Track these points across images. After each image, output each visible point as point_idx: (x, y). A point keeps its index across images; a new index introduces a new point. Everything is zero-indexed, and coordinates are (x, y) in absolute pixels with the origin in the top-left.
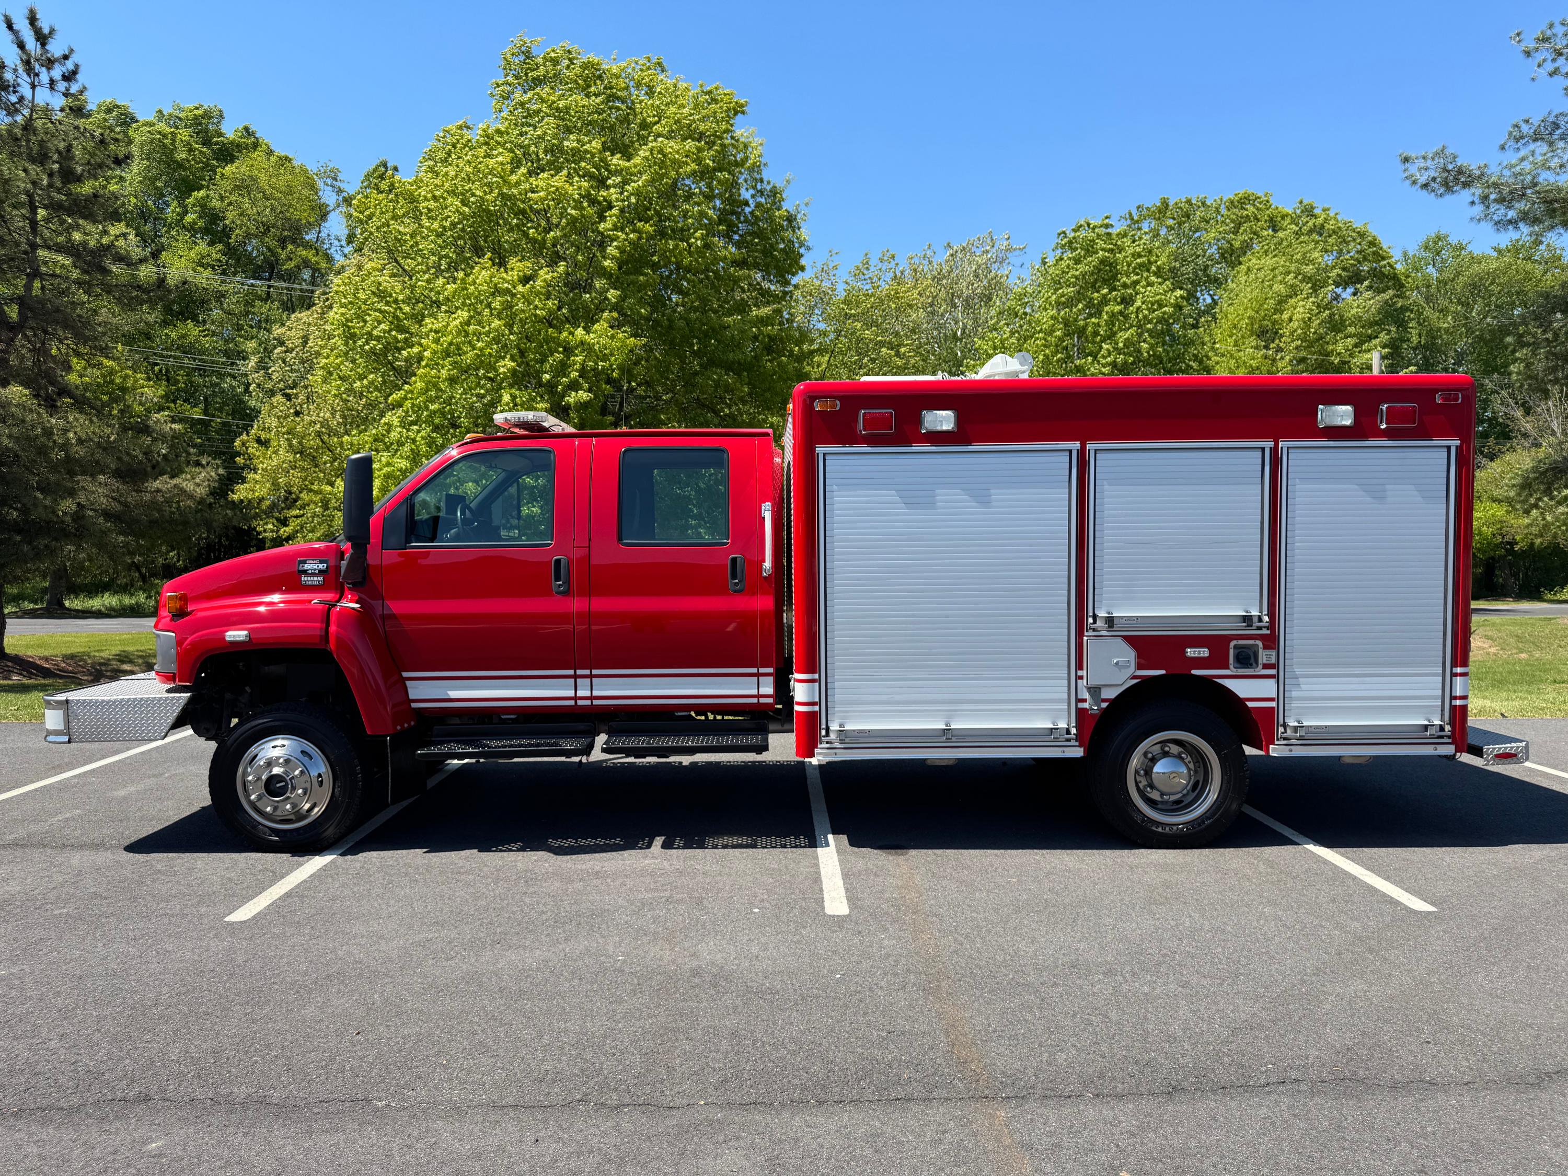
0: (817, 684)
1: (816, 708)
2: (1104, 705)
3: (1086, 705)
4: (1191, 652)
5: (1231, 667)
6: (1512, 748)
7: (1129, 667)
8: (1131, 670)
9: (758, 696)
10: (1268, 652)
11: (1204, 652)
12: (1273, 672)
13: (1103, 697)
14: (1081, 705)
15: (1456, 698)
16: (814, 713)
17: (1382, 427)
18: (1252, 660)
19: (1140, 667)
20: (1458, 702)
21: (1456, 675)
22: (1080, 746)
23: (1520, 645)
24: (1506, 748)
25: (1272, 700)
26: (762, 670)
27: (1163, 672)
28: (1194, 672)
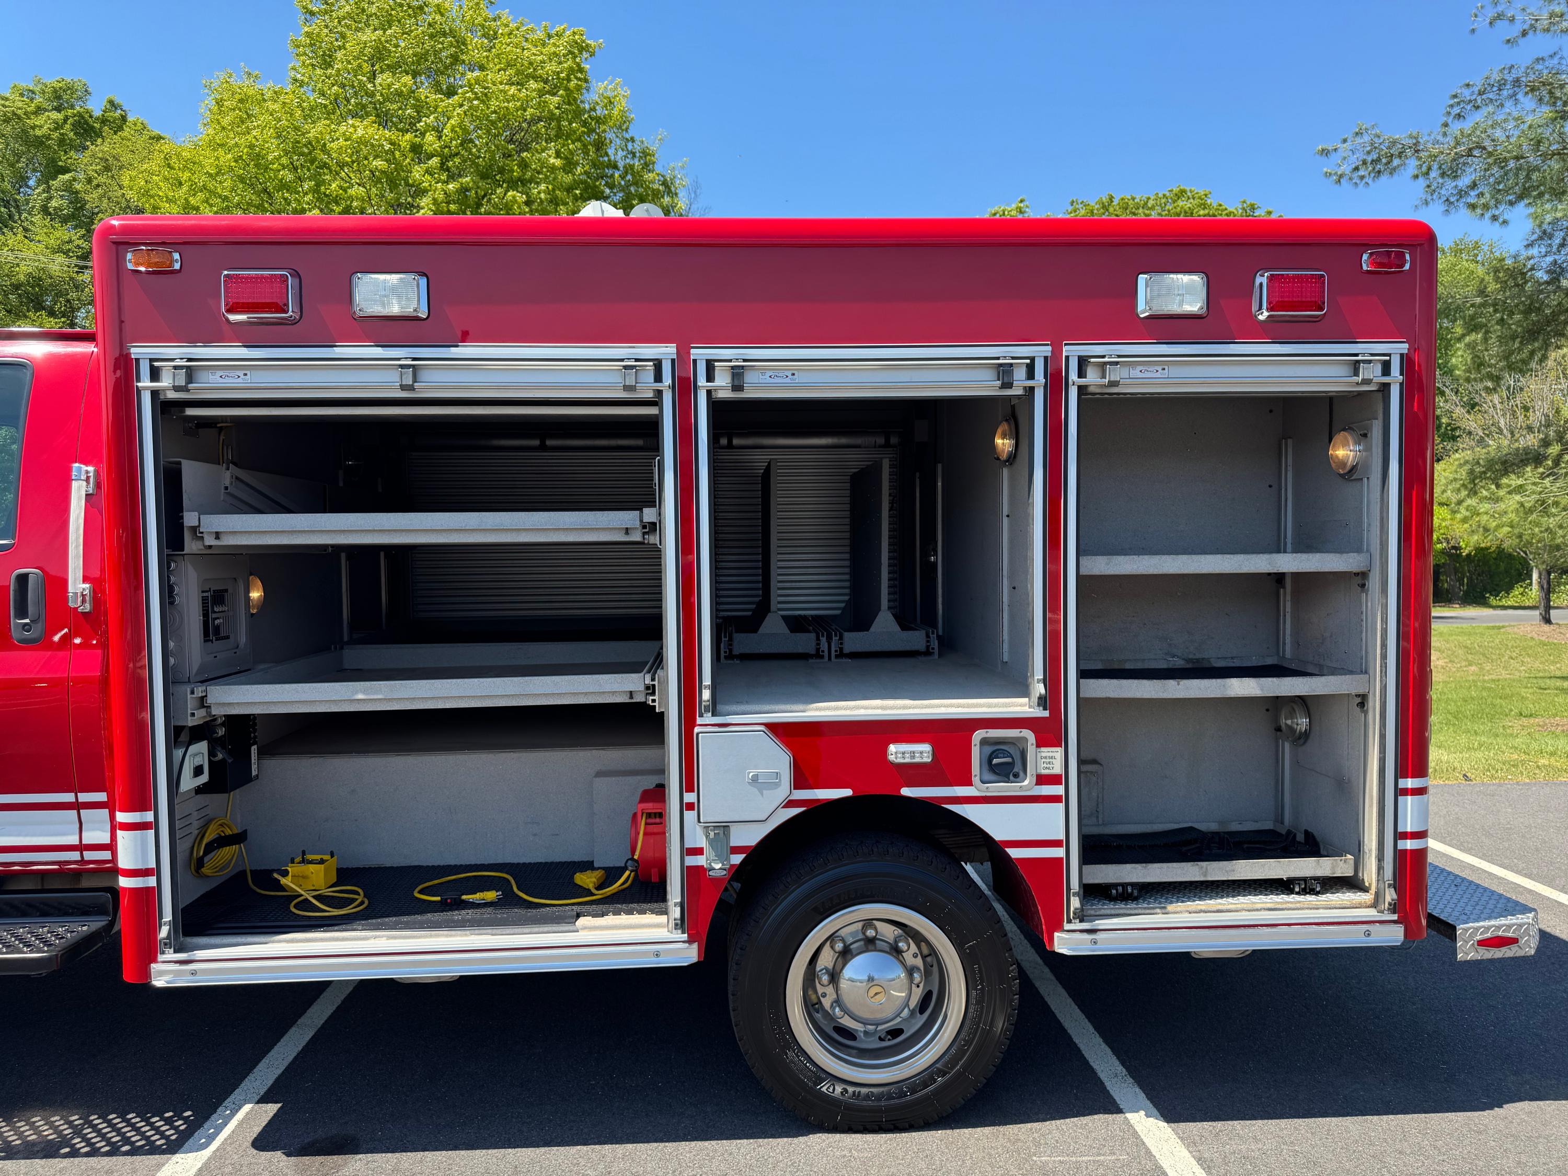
0: (151, 832)
1: (152, 881)
2: (737, 859)
3: (700, 861)
4: (898, 752)
5: (976, 780)
6: (1509, 927)
7: (777, 785)
8: (784, 790)
9: (81, 848)
10: (1046, 751)
11: (921, 752)
12: (1059, 790)
13: (735, 842)
14: (691, 861)
15: (1405, 836)
16: (148, 891)
17: (1261, 318)
18: (1017, 768)
19: (800, 782)
20: (1409, 845)
21: (1406, 792)
22: (690, 941)
23: (1470, 657)
24: (1498, 928)
25: (1056, 844)
26: (84, 797)
27: (847, 792)
28: (906, 792)
